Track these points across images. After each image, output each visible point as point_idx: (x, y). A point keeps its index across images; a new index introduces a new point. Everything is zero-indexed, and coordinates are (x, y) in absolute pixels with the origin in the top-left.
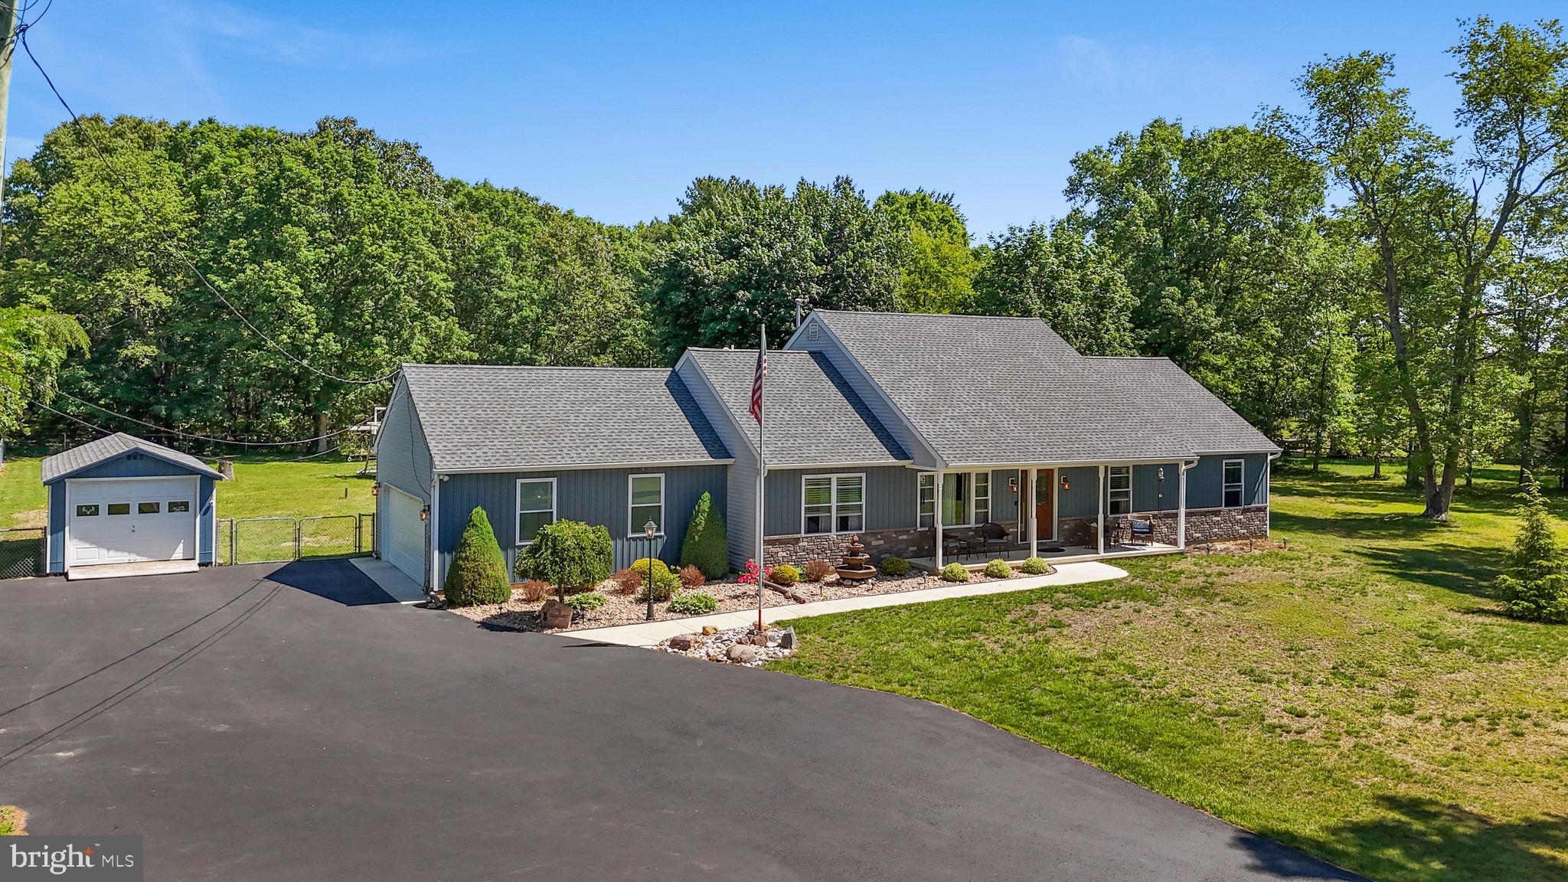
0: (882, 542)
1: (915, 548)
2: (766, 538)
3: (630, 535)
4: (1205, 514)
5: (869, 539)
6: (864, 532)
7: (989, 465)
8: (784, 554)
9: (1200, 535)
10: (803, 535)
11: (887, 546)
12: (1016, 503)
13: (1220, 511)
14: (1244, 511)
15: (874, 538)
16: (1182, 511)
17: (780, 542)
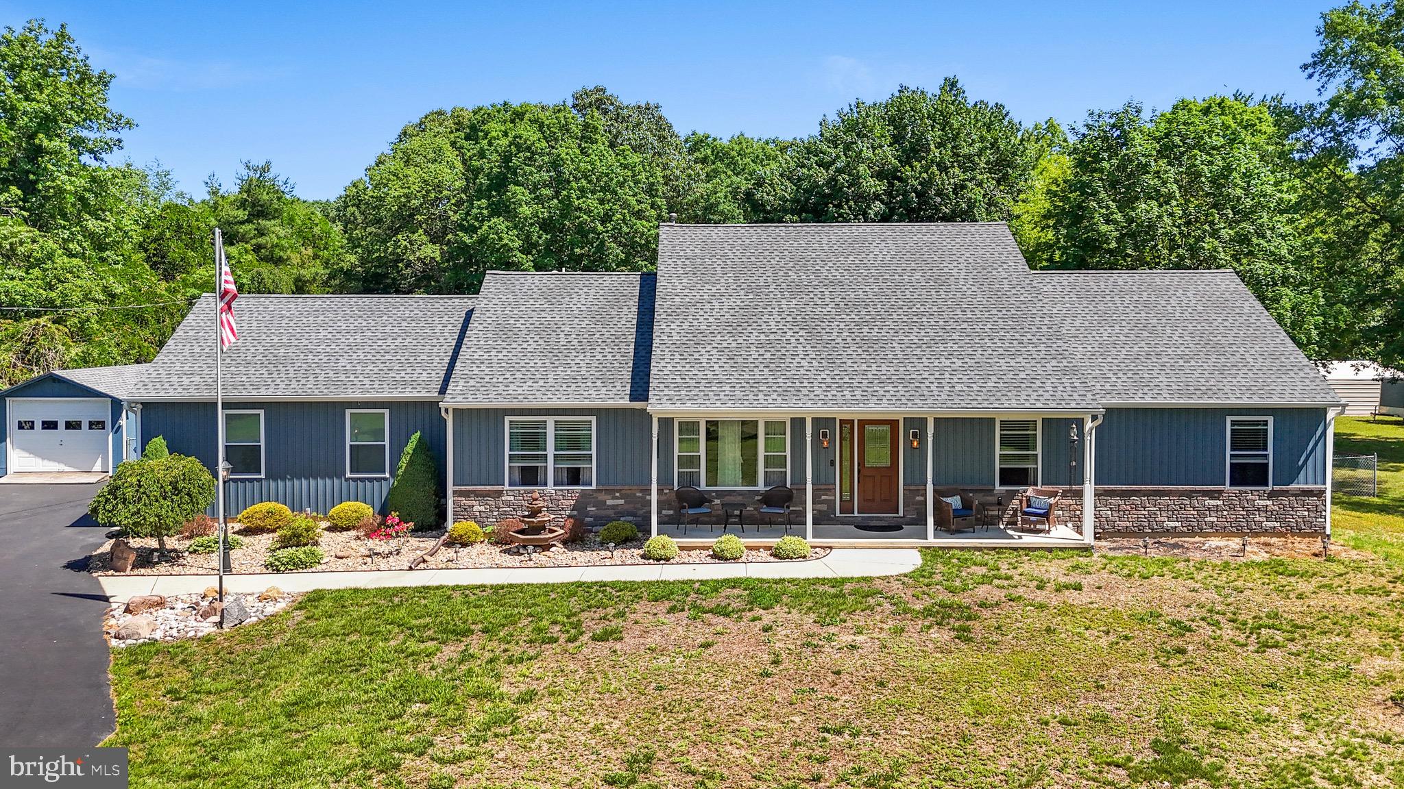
0: (622, 502)
1: (671, 512)
2: (457, 488)
3: (348, 475)
4: (1189, 494)
5: (602, 497)
6: (594, 487)
7: (783, 411)
8: (482, 508)
9: (1177, 524)
10: (507, 487)
11: (630, 507)
12: (833, 463)
13: (1221, 492)
14: (1272, 495)
15: (609, 497)
16: (1089, 488)
17: (477, 494)
